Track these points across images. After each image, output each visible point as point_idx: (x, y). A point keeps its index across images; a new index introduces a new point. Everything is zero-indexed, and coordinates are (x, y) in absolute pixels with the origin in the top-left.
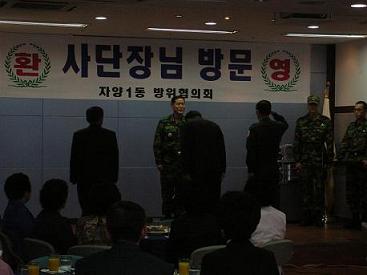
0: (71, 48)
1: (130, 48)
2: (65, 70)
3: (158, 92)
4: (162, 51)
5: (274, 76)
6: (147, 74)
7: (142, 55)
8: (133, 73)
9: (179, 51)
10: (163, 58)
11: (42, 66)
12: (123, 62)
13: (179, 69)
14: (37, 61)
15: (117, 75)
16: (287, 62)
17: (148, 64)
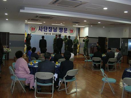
0: (40, 27)
1: (49, 27)
2: (39, 30)
3: (53, 34)
4: (54, 28)
5: (71, 32)
6: (51, 31)
7: (51, 28)
8: (49, 31)
9: (56, 28)
10: (54, 29)
11: (35, 29)
12: (48, 29)
13: (56, 31)
14: (34, 29)
15: (47, 31)
16: (73, 30)
17: (52, 30)
